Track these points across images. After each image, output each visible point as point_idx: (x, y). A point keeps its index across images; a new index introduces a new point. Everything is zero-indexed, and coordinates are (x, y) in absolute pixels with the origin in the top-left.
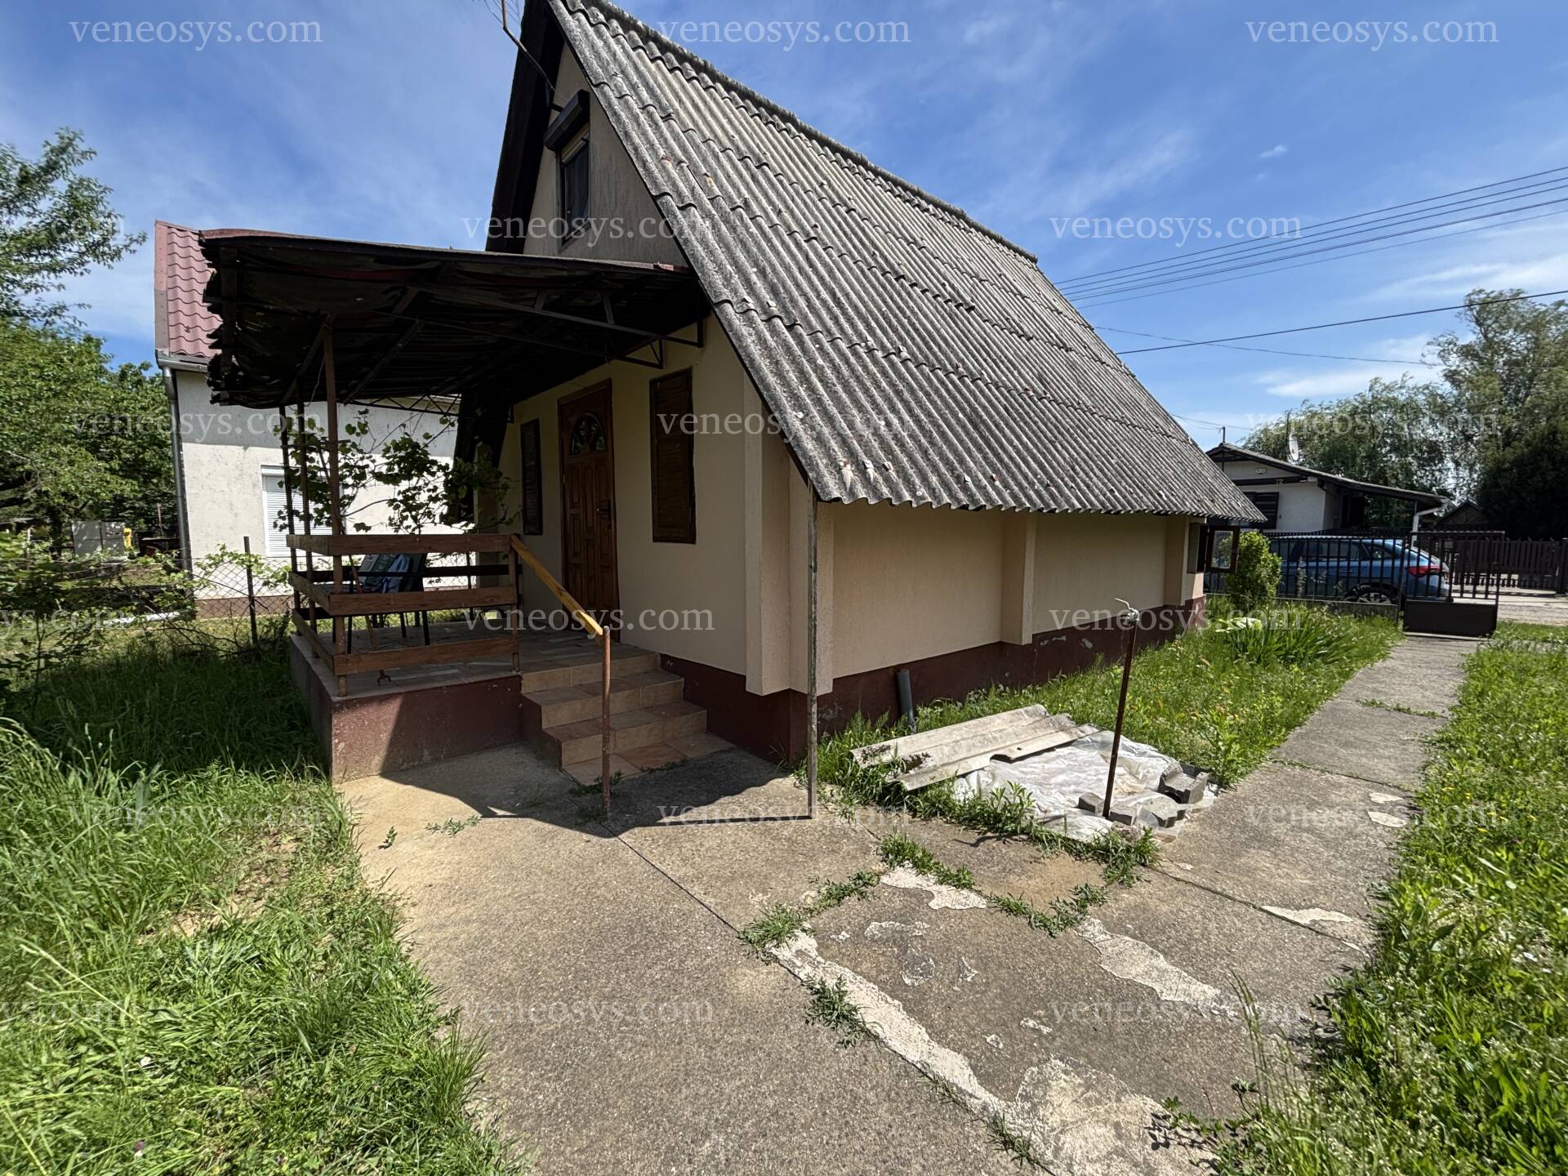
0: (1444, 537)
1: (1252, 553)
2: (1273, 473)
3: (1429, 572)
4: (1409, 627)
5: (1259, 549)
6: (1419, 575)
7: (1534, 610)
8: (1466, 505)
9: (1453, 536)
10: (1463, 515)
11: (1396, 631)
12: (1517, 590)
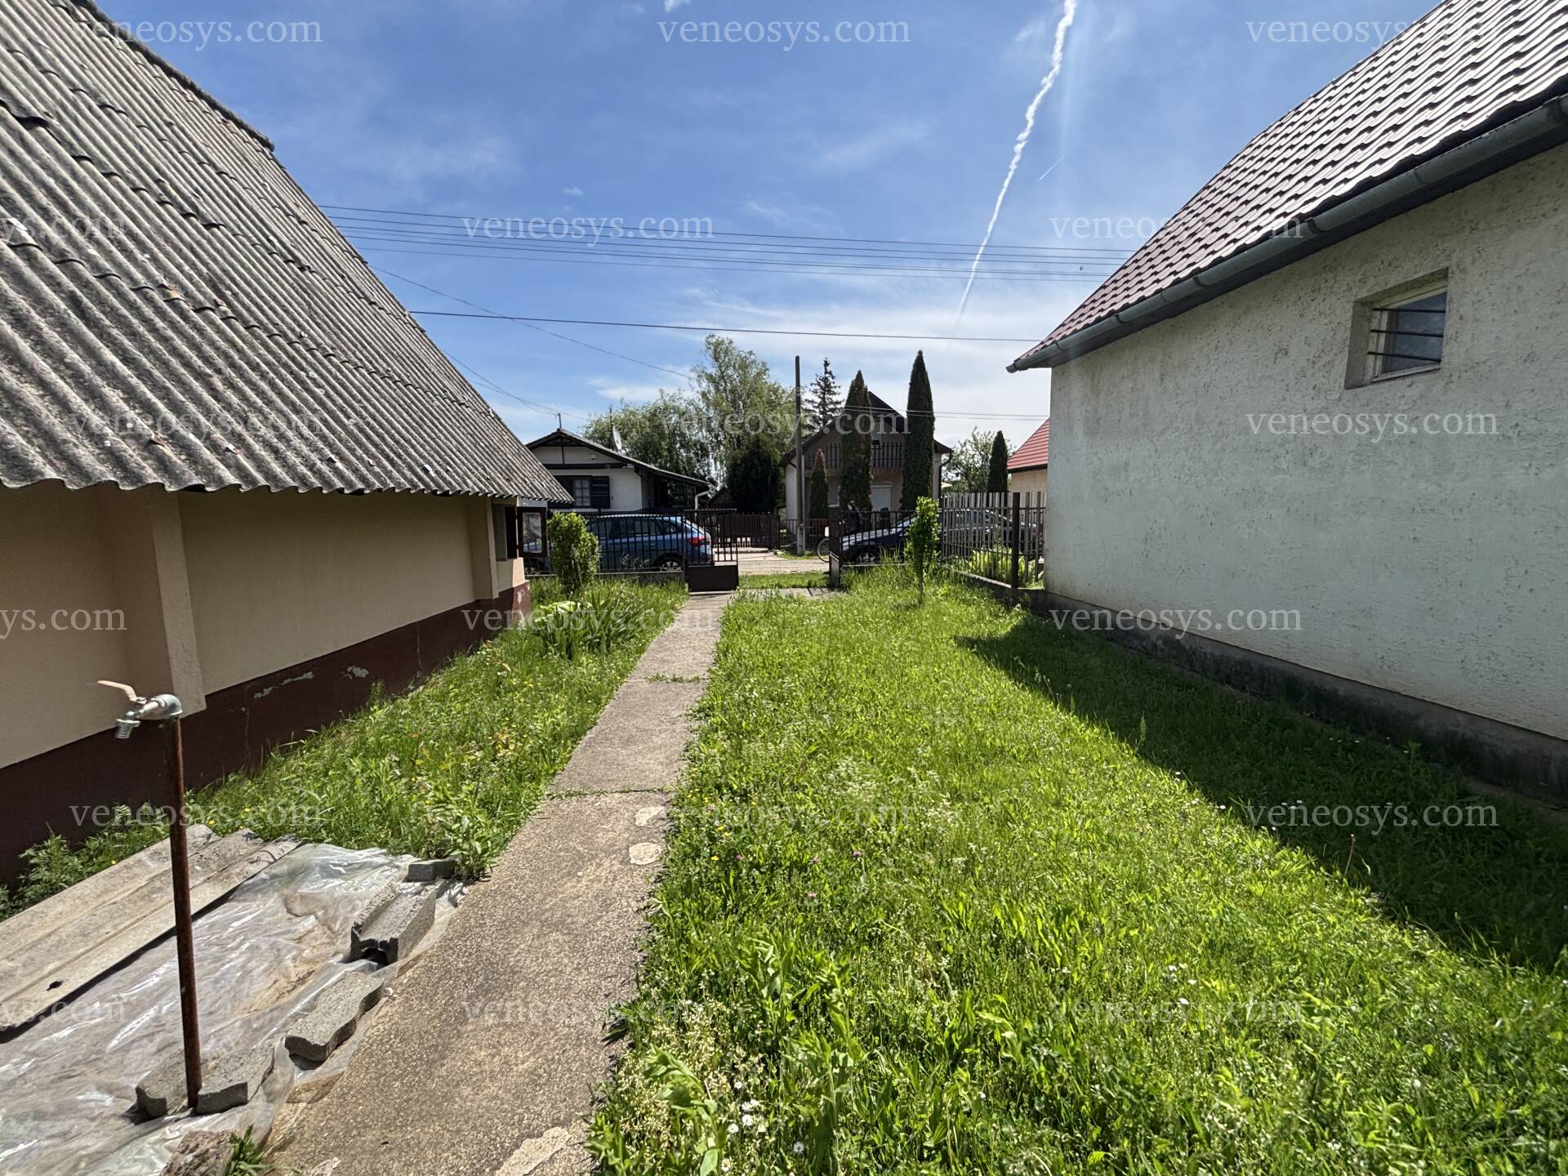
0: (711, 514)
1: (571, 534)
2: (603, 459)
3: (699, 543)
4: (692, 589)
5: (578, 530)
6: (693, 546)
7: (759, 563)
8: (723, 489)
9: (718, 513)
10: (722, 497)
11: (683, 593)
12: (750, 549)
